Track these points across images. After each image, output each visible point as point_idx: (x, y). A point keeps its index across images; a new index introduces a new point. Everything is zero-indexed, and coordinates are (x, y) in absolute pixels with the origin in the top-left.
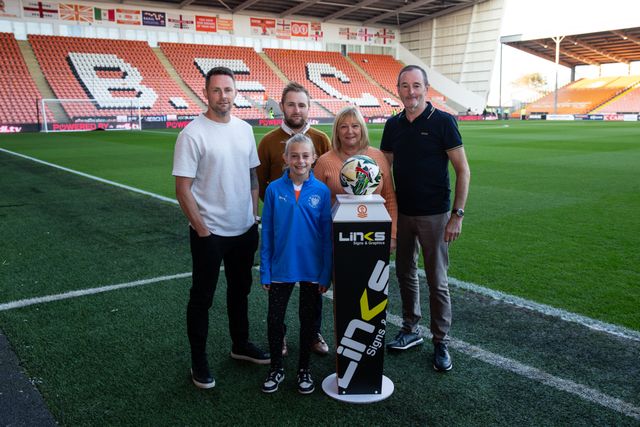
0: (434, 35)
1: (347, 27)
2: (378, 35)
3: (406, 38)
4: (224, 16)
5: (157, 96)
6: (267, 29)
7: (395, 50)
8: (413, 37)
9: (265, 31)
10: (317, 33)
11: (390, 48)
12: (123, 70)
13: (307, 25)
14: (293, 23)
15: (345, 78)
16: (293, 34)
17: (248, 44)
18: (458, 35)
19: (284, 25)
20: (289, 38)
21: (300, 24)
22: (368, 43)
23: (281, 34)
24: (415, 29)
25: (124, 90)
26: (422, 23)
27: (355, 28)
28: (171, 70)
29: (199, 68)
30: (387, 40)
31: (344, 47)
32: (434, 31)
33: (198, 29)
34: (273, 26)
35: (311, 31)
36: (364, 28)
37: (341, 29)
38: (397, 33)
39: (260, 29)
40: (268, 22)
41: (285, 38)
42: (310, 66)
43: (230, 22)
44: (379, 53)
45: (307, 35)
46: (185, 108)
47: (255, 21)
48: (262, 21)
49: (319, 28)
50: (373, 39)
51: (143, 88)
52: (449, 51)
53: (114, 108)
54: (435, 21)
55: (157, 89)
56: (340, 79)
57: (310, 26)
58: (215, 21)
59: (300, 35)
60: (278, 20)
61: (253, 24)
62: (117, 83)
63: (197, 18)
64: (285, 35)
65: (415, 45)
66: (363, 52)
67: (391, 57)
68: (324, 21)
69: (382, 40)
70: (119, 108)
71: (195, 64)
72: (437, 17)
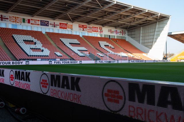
0: (141, 32)
1: (110, 29)
2: (120, 32)
3: (130, 33)
4: (70, 23)
5: (49, 52)
6: (84, 29)
7: (126, 38)
8: (133, 33)
9: (83, 29)
10: (101, 31)
11: (124, 37)
12: (34, 42)
13: (97, 28)
14: (93, 27)
15: (112, 47)
16: (93, 31)
17: (78, 34)
18: (150, 32)
19: (90, 27)
20: (92, 32)
21: (95, 28)
22: (117, 35)
23: (89, 31)
24: (134, 30)
25: (36, 49)
26: (136, 28)
27: (113, 29)
28: (52, 42)
29: (62, 42)
30: (123, 34)
31: (110, 36)
32: (141, 31)
33: (60, 28)
34: (86, 28)
35: (99, 30)
36: (116, 30)
37: (109, 30)
38: (126, 32)
39: (82, 29)
40: (84, 26)
41: (90, 32)
42: (100, 42)
43: (72, 26)
44: (121, 38)
45: (97, 31)
46: (62, 56)
47: (80, 26)
48: (83, 26)
49: (102, 29)
50: (119, 33)
51: (43, 48)
52: (147, 38)
53: (36, 56)
54: (141, 28)
55: (49, 49)
56: (111, 47)
57: (98, 28)
58: (66, 25)
59: (95, 31)
60: (88, 26)
61: (79, 27)
62: (33, 46)
63: (60, 24)
64: (90, 31)
65: (134, 36)
66: (116, 38)
67: (125, 40)
68: (103, 27)
69: (122, 34)
70: (38, 56)
71: (60, 40)
72: (142, 26)
